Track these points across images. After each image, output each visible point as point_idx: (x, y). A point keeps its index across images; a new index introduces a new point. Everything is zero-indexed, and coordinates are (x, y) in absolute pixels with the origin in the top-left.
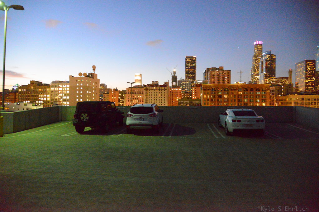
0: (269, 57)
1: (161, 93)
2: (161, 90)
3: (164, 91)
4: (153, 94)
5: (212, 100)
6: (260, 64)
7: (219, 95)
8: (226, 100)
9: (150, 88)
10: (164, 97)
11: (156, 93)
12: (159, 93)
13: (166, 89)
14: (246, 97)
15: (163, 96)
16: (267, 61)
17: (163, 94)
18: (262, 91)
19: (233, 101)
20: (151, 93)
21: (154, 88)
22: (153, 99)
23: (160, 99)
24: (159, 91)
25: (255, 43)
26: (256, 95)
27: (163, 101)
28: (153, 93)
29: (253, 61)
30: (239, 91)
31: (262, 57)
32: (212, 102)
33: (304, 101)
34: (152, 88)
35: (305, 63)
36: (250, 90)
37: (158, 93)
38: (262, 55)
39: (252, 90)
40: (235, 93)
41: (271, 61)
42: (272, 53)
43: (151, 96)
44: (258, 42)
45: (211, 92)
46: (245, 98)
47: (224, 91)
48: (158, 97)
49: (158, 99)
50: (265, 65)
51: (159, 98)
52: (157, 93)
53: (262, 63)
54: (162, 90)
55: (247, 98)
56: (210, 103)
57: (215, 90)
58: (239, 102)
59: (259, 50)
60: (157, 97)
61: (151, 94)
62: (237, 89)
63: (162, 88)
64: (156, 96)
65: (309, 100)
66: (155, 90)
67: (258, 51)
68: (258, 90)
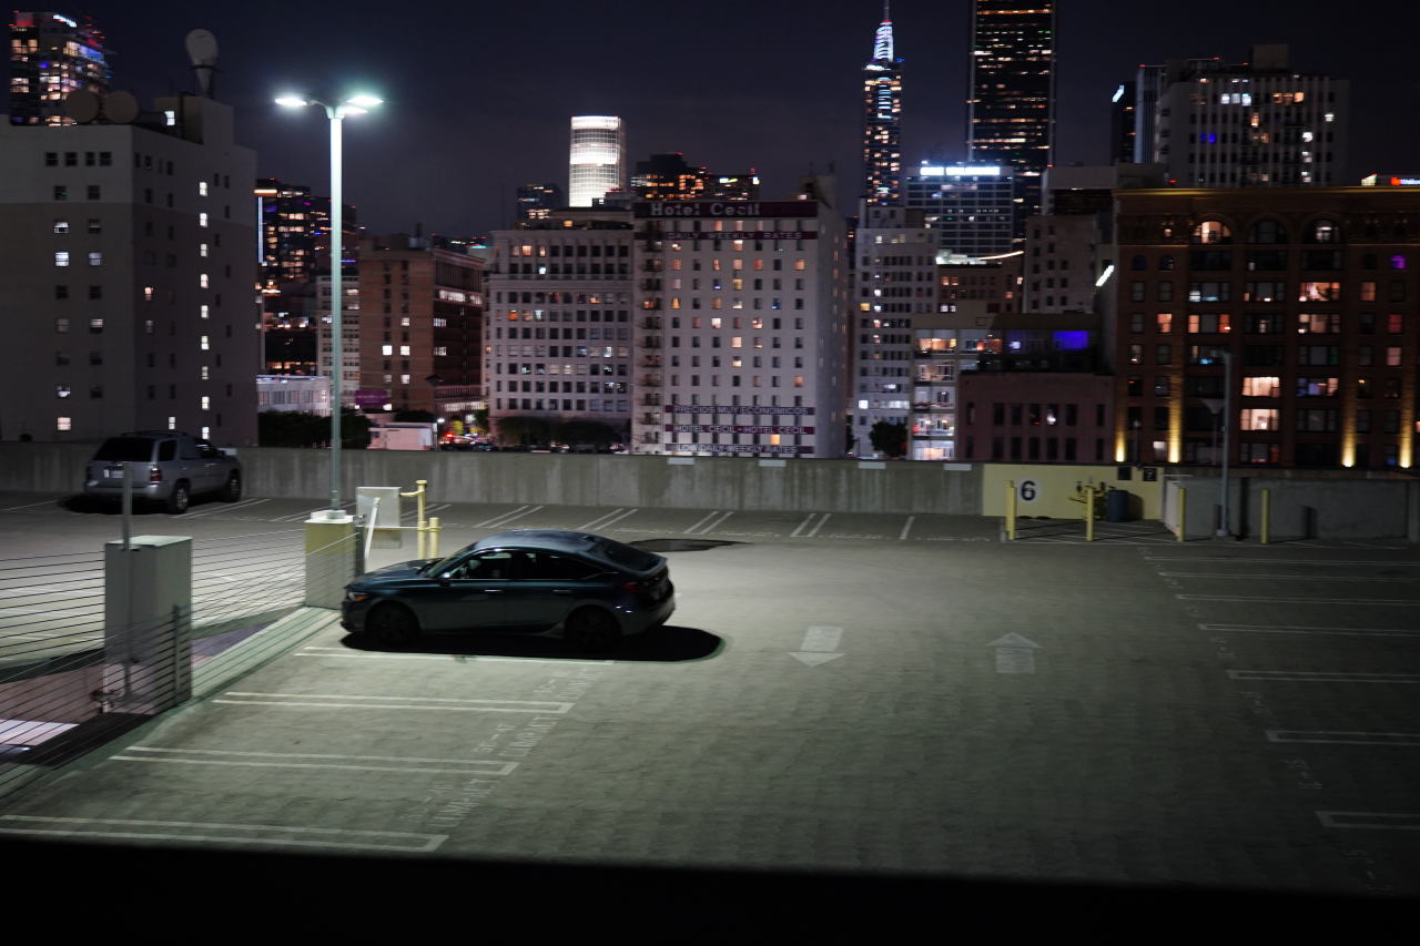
2: (767, 245)
3: (800, 247)
4: (706, 276)
9: (685, 225)
12: (756, 265)
15: (790, 293)
17: (790, 275)
21: (718, 225)
22: (705, 314)
23: (767, 314)
24: (757, 247)
27: (788, 333)
28: (706, 263)
34: (700, 227)
40: (1400, 259)
45: (1190, 253)
47: (1300, 247)
48: (746, 304)
49: (746, 314)
51: (756, 304)
56: (1178, 345)
57: (1227, 241)
60: (736, 304)
61: (685, 273)
64: (726, 294)
66: (723, 245)
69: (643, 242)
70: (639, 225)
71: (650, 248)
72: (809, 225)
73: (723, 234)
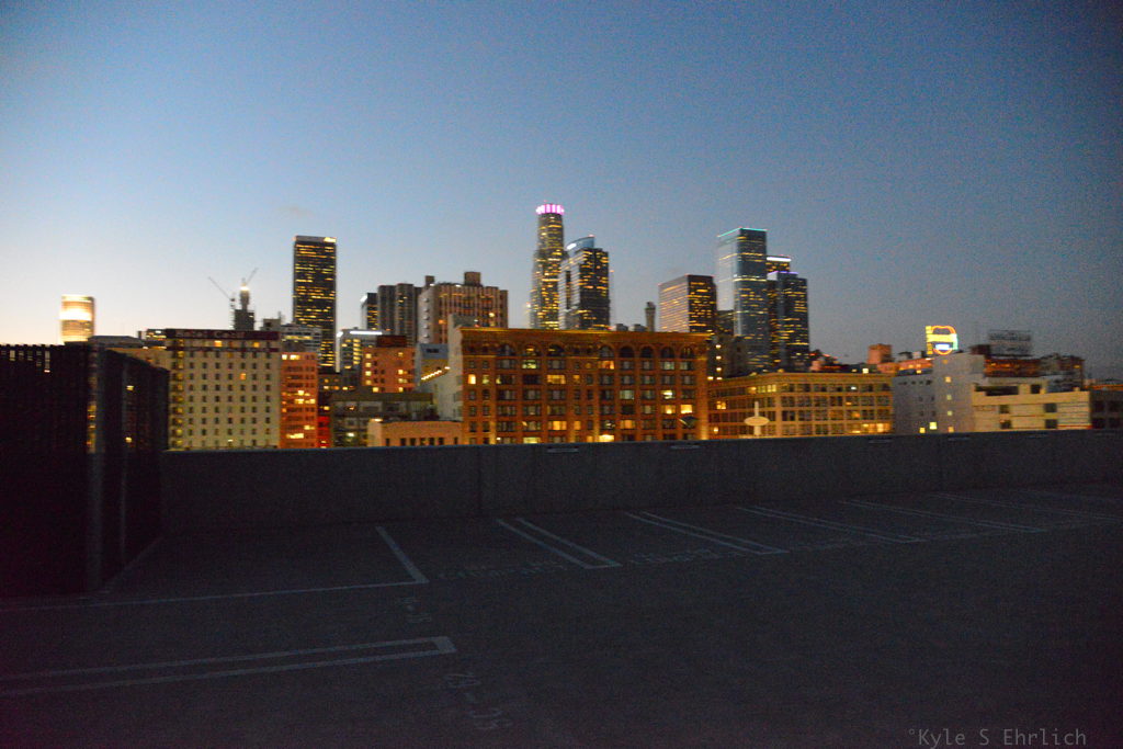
0: (589, 258)
1: (249, 366)
2: (250, 354)
3: (268, 356)
4: (212, 371)
5: (500, 395)
6: (561, 280)
7: (528, 372)
8: (556, 395)
9: (197, 343)
10: (268, 388)
11: (224, 366)
12: (243, 366)
13: (276, 350)
14: (627, 380)
15: (262, 382)
16: (584, 271)
17: (261, 371)
18: (682, 357)
19: (584, 396)
20: (198, 366)
21: (218, 343)
22: (211, 394)
23: (249, 394)
24: (243, 357)
25: (541, 210)
26: (664, 373)
27: (261, 404)
28: (211, 365)
29: (534, 271)
30: (602, 359)
31: (565, 255)
32: (500, 402)
33: (812, 395)
34: (207, 344)
35: (685, 284)
36: (643, 356)
37: (237, 366)
38: (562, 251)
39: (647, 353)
40: (588, 366)
41: (596, 270)
42: (596, 247)
43: (198, 382)
44: (548, 207)
45: (496, 359)
46: (623, 387)
47: (546, 358)
48: (237, 388)
49: (237, 393)
50: (576, 282)
51: (243, 388)
52: (230, 366)
53: (568, 279)
54: (255, 352)
55: (631, 387)
56: (493, 406)
57: (513, 354)
58: (604, 402)
59: (555, 235)
60: (230, 388)
61: (198, 371)
62: (595, 348)
63: (256, 345)
64: (224, 383)
65: (824, 390)
66: (222, 354)
67: (550, 235)
68: (668, 353)
69: (171, 352)
70: (169, 343)
71: (175, 356)
72: (274, 344)
73: (222, 349)
